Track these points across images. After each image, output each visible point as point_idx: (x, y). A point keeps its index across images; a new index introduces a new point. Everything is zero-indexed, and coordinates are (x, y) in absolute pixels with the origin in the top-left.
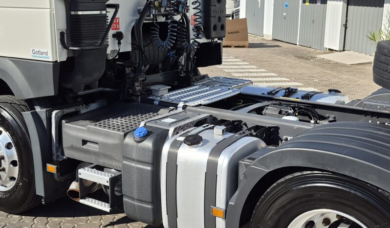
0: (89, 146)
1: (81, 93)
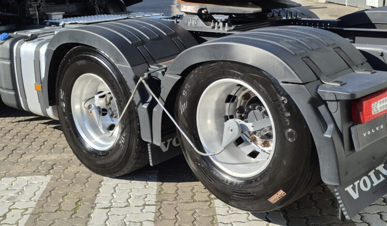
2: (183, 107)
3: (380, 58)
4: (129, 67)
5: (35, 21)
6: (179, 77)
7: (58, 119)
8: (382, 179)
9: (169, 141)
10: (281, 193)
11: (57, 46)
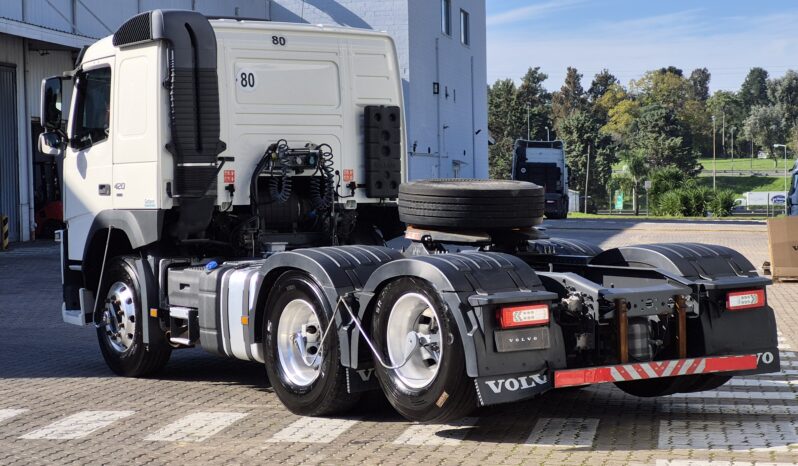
0: (186, 290)
1: (185, 240)
2: (376, 323)
3: (563, 284)
4: (333, 287)
5: (249, 253)
6: (373, 295)
7: (263, 361)
8: (533, 385)
9: (370, 370)
10: (445, 395)
11: (269, 270)
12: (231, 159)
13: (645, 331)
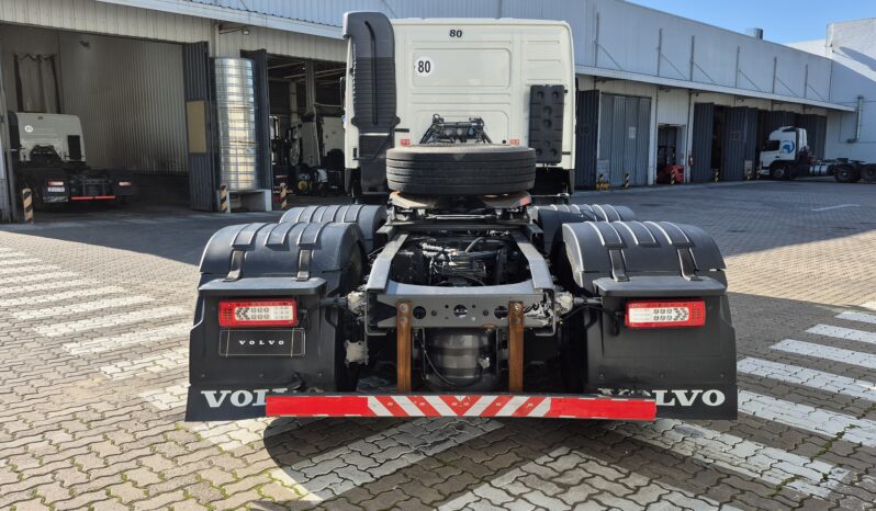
12: (407, 131)
13: (477, 345)
